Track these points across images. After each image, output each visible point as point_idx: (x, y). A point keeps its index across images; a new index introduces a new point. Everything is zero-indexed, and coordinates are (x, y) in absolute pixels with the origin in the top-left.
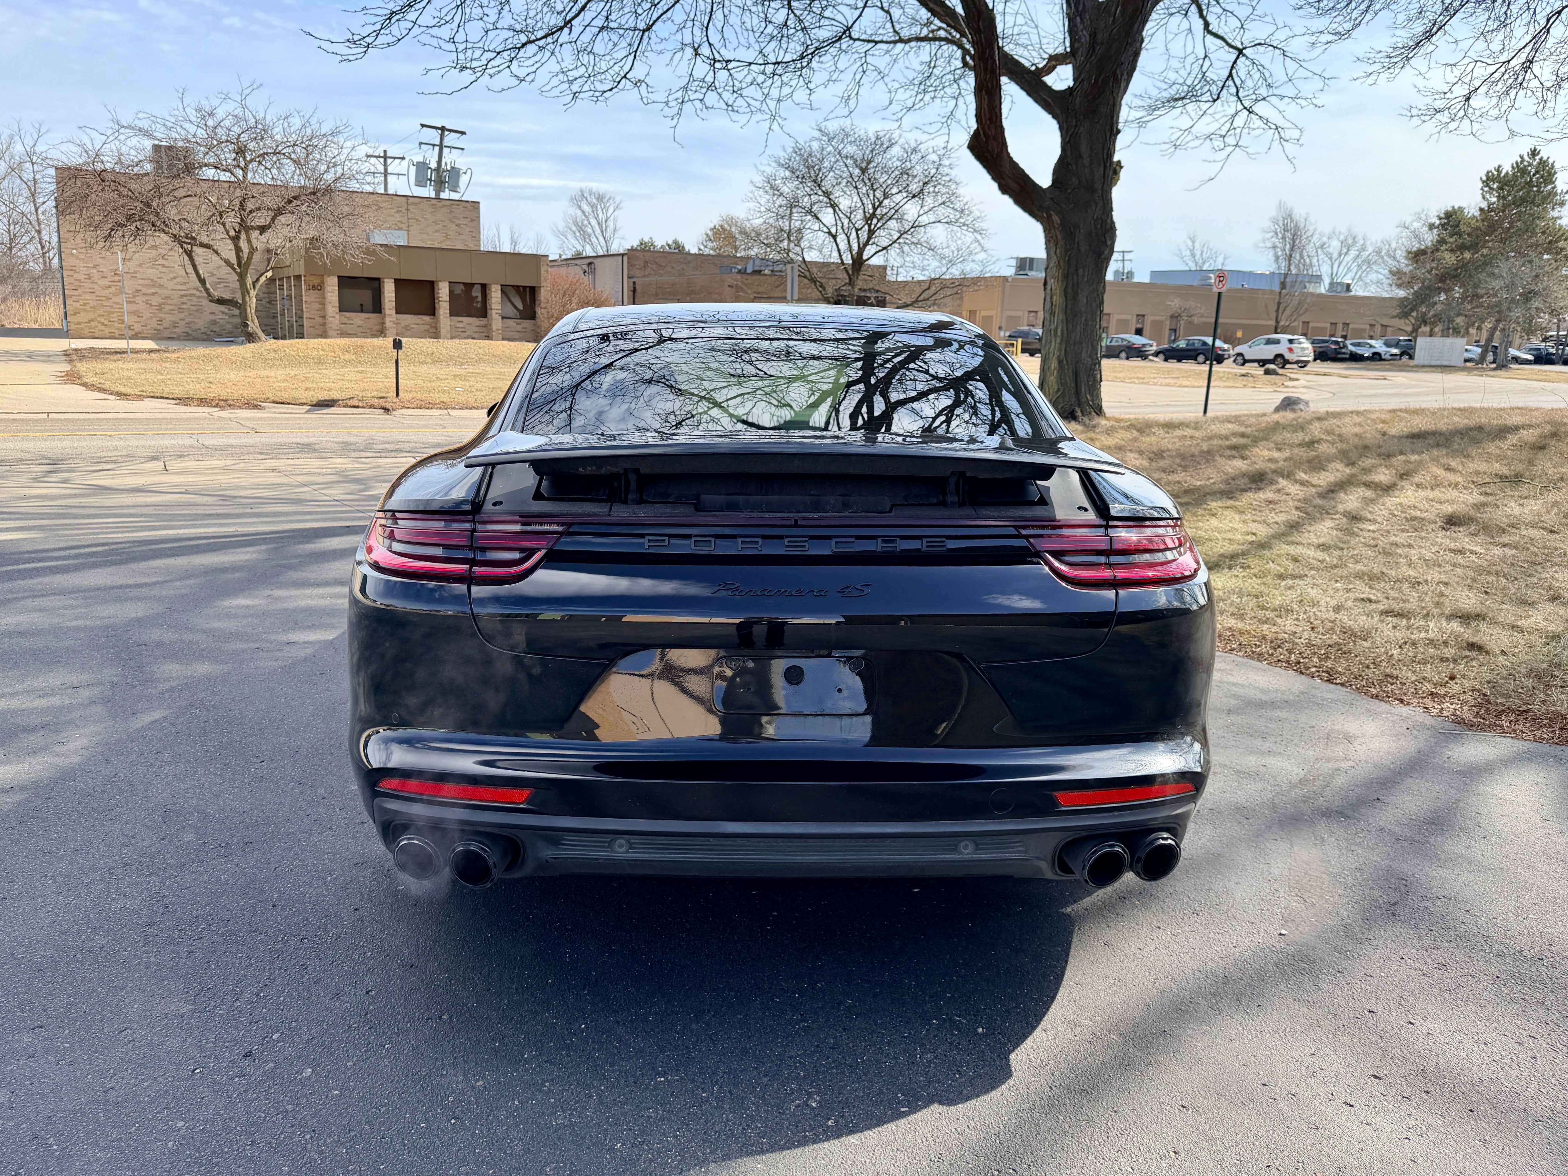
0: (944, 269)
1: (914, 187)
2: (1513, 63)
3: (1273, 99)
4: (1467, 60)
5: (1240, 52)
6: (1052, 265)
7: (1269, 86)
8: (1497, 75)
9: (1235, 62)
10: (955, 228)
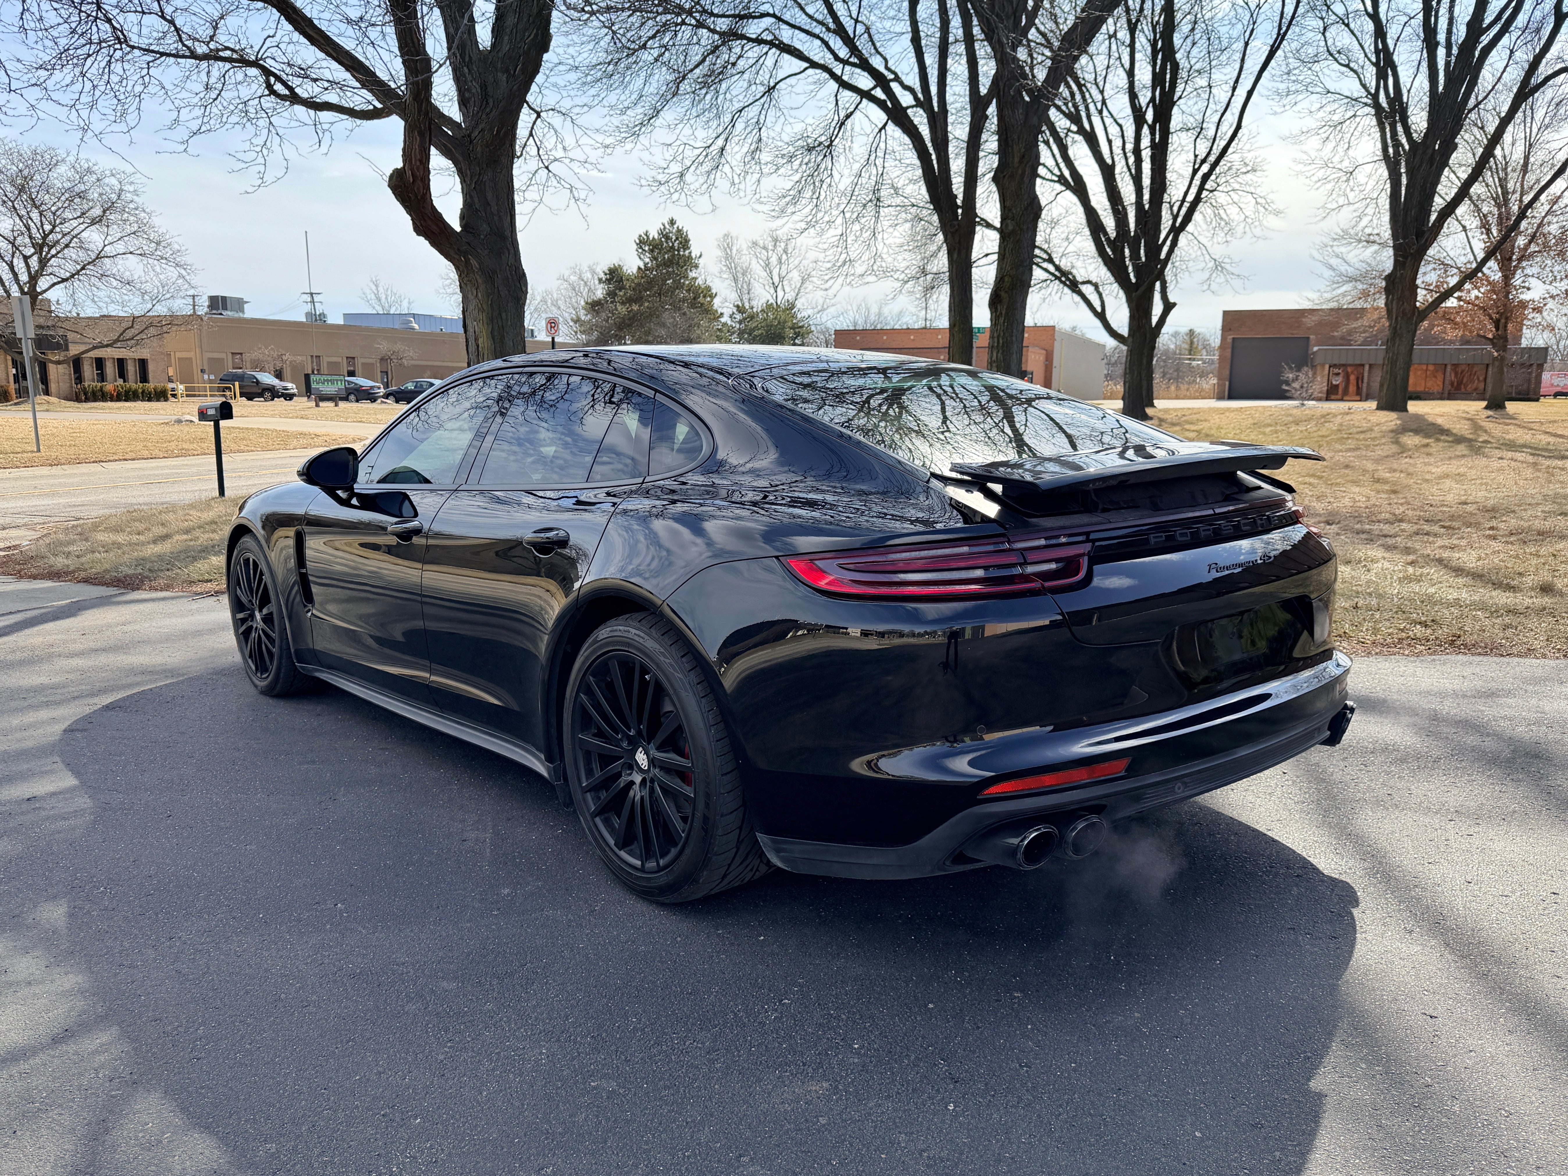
0: (150, 306)
1: (97, 212)
2: (711, 149)
3: (567, 161)
4: (678, 143)
5: (539, 115)
6: (471, 307)
7: (564, 149)
8: (701, 158)
9: (534, 123)
10: (150, 261)
